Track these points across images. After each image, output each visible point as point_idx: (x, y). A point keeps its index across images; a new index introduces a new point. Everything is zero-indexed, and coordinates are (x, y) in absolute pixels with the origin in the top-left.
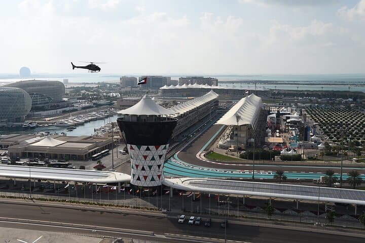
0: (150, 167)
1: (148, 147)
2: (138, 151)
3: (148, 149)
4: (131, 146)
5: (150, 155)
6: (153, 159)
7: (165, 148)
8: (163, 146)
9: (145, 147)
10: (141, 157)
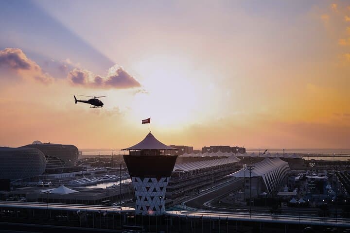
0: (152, 198)
1: (150, 179)
2: (141, 183)
3: (150, 181)
4: (135, 179)
5: (152, 186)
6: (155, 190)
7: (166, 181)
8: (164, 179)
9: (148, 179)
10: (144, 188)
